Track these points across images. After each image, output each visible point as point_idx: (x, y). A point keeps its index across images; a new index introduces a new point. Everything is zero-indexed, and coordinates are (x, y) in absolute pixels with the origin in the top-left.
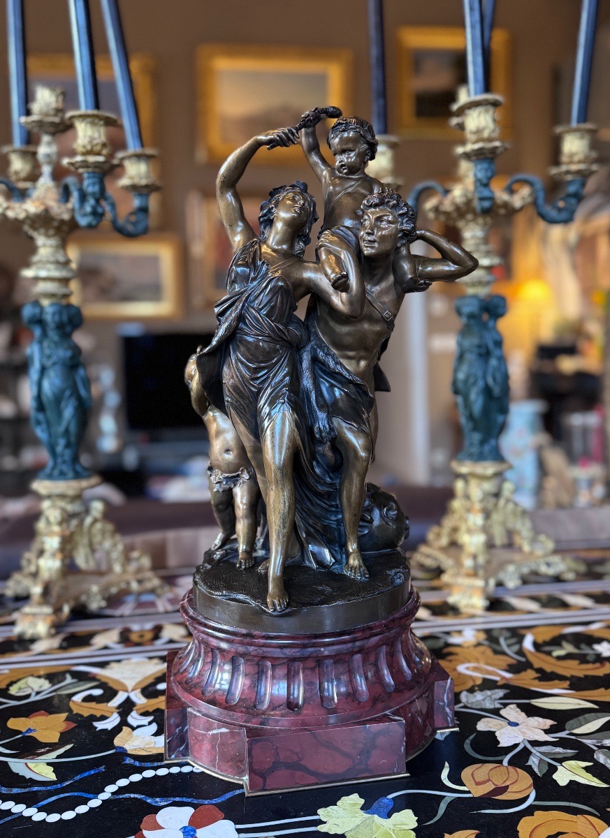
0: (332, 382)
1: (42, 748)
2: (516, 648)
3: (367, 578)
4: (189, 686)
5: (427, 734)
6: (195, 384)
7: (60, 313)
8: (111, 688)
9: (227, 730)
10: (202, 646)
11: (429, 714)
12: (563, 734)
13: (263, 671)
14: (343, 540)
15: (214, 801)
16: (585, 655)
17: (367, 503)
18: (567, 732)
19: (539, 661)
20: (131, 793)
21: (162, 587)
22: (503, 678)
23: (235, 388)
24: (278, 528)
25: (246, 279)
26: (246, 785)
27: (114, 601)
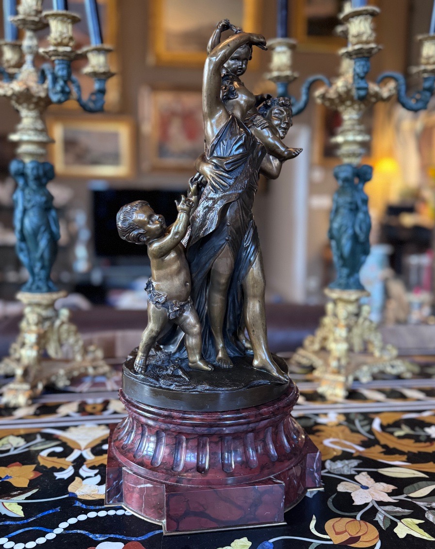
1: (15, 491)
2: (367, 428)
4: (125, 451)
5: (299, 493)
7: (38, 168)
8: (69, 447)
9: (151, 486)
11: (302, 478)
12: (402, 497)
13: (179, 443)
15: (139, 539)
16: (419, 436)
18: (405, 495)
19: (384, 439)
20: (78, 529)
21: (110, 372)
22: (358, 451)
26: (164, 526)
27: (76, 381)
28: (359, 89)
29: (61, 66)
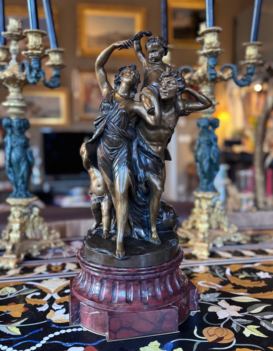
0: (146, 156)
1: (14, 320)
2: (223, 274)
3: (160, 243)
4: (81, 292)
5: (187, 313)
6: (84, 156)
7: (20, 123)
8: (44, 292)
9: (99, 312)
10: (87, 274)
11: (187, 305)
12: (246, 313)
13: (115, 286)
14: (149, 226)
15: (93, 344)
16: (253, 278)
17: (160, 210)
18: (248, 312)
19: (233, 280)
20: (55, 340)
21: (65, 246)
22: (218, 288)
23: (103, 158)
24: (121, 221)
25: (108, 109)
26: (107, 337)
27: (44, 252)
28: (211, 74)
29: (35, 62)
